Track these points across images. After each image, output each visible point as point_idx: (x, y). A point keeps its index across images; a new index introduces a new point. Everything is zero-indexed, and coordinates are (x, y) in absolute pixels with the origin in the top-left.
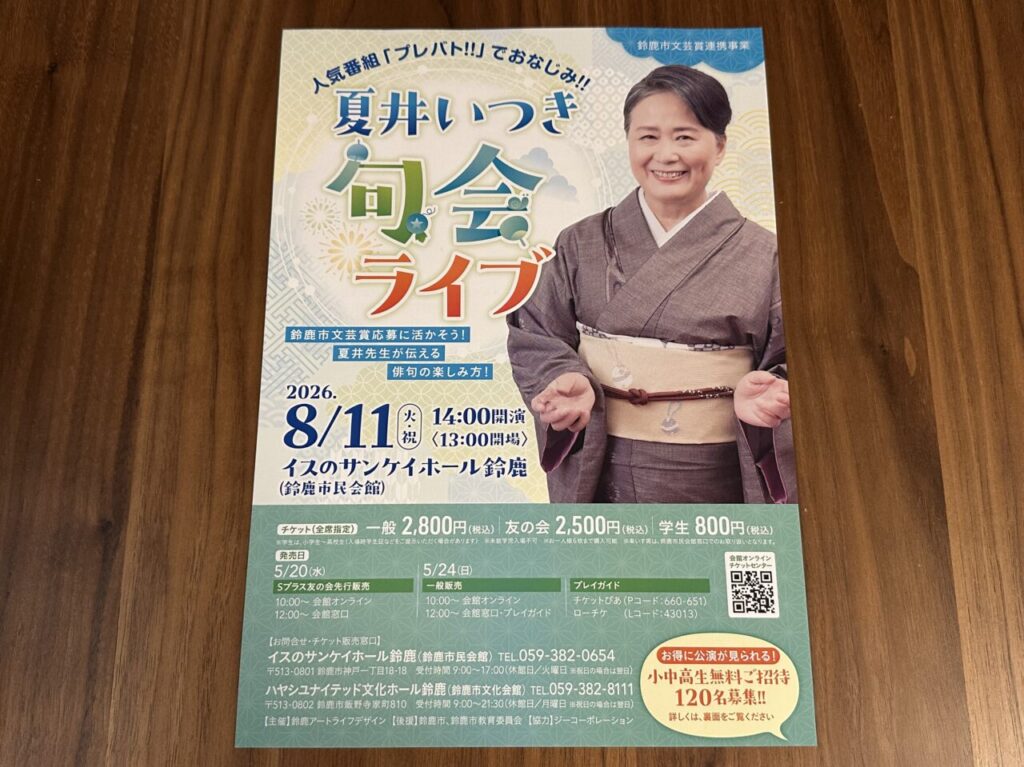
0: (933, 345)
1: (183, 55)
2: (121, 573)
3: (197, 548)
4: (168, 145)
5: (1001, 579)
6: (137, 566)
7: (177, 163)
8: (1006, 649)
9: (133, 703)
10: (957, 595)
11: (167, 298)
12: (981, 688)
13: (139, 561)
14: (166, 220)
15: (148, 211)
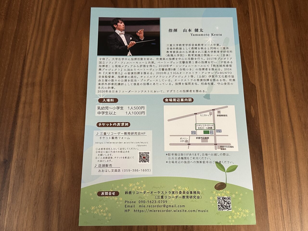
0: (260, 108)
1: (33, 18)
2: (10, 176)
3: (33, 168)
4: (28, 45)
5: (279, 180)
6: (15, 174)
7: (31, 50)
8: (281, 201)
9: (12, 215)
10: (266, 185)
11: (27, 91)
12: (273, 214)
13: (15, 172)
14: (27, 68)
15: (21, 65)
